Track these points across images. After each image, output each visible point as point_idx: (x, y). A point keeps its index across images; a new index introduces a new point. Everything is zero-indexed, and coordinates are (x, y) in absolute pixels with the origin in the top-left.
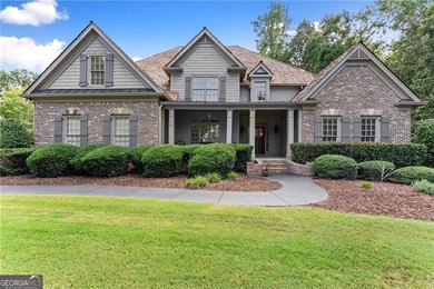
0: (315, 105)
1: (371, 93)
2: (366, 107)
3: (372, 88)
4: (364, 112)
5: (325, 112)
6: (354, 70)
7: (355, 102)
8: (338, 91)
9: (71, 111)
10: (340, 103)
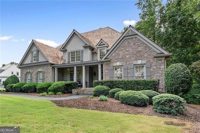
0: (109, 61)
1: (140, 52)
2: (136, 60)
3: (140, 49)
4: (135, 62)
5: (115, 64)
6: (129, 40)
7: (130, 58)
8: (121, 53)
9: (28, 71)
10: (123, 59)
